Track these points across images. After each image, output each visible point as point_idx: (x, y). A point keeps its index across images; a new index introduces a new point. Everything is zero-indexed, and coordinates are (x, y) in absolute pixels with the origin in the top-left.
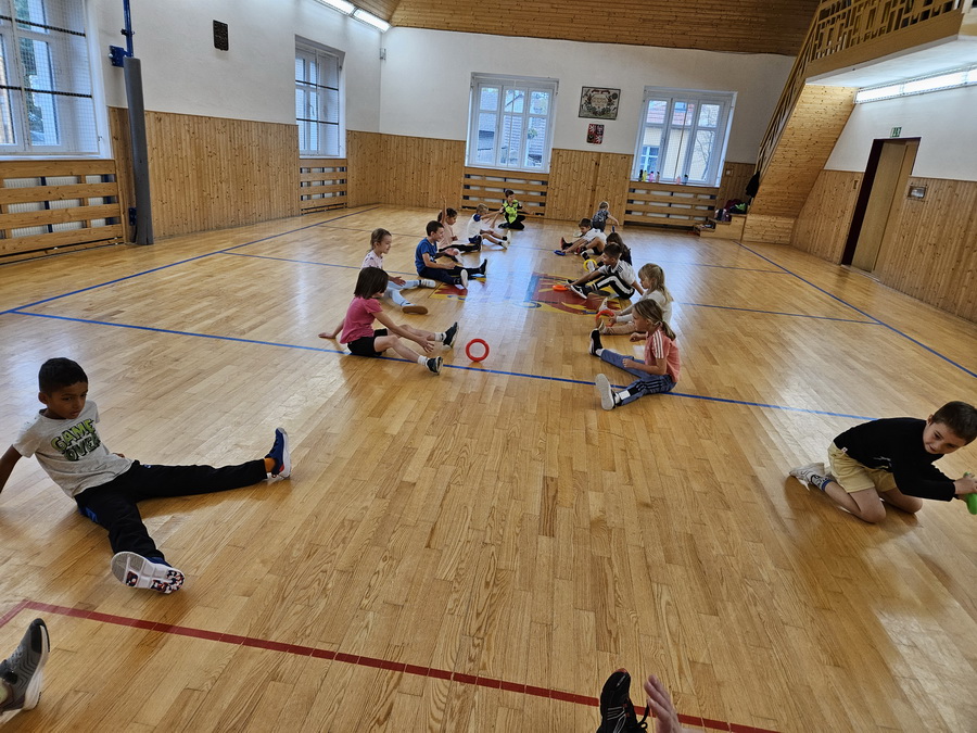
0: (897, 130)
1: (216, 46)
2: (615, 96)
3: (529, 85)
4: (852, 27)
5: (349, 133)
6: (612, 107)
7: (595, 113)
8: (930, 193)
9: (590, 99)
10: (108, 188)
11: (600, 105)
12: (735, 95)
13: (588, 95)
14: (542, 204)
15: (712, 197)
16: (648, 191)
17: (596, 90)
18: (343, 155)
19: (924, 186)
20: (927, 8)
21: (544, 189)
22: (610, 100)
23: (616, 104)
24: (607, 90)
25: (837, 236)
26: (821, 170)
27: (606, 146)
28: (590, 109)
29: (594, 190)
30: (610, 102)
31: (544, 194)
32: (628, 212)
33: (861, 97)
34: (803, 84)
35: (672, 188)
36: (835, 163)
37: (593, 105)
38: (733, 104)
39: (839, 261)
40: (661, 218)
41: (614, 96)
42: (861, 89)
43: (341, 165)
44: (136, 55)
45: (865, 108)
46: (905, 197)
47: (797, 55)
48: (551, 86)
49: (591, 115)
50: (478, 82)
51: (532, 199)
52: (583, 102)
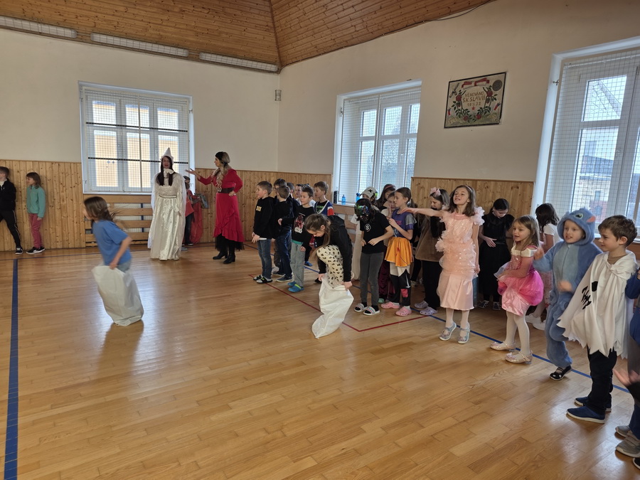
2: (499, 85)
6: (494, 104)
7: (467, 118)
9: (459, 98)
11: (475, 104)
17: (467, 82)
22: (489, 94)
23: (499, 97)
24: (484, 79)
28: (459, 114)
37: (465, 106)
41: (495, 85)
49: (461, 121)
52: (451, 104)
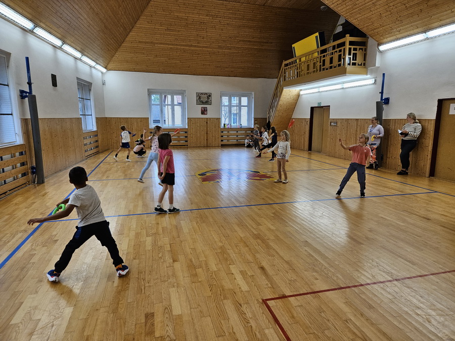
0: (319, 103)
1: (53, 86)
2: (210, 96)
3: (173, 93)
4: (301, 70)
5: (97, 118)
6: (209, 100)
7: (203, 103)
8: (339, 124)
9: (200, 97)
10: (23, 159)
11: (204, 100)
12: (253, 93)
13: (199, 96)
14: (186, 141)
15: (252, 132)
16: (228, 132)
17: (202, 94)
18: (95, 129)
19: (336, 121)
20: (331, 65)
21: (186, 135)
24: (206, 94)
25: (304, 141)
26: (291, 118)
27: (209, 115)
28: (200, 101)
29: (207, 133)
30: (208, 98)
31: (186, 137)
32: (222, 141)
33: (302, 93)
34: (283, 89)
35: (237, 130)
36: (296, 115)
37: (202, 99)
38: (253, 97)
39: (307, 150)
40: (234, 142)
42: (301, 90)
43: (95, 134)
44: (34, 93)
45: (304, 96)
46: (329, 125)
47: (277, 78)
48: (182, 93)
49: (201, 103)
50: (150, 92)
51: (181, 140)
52: (197, 98)
